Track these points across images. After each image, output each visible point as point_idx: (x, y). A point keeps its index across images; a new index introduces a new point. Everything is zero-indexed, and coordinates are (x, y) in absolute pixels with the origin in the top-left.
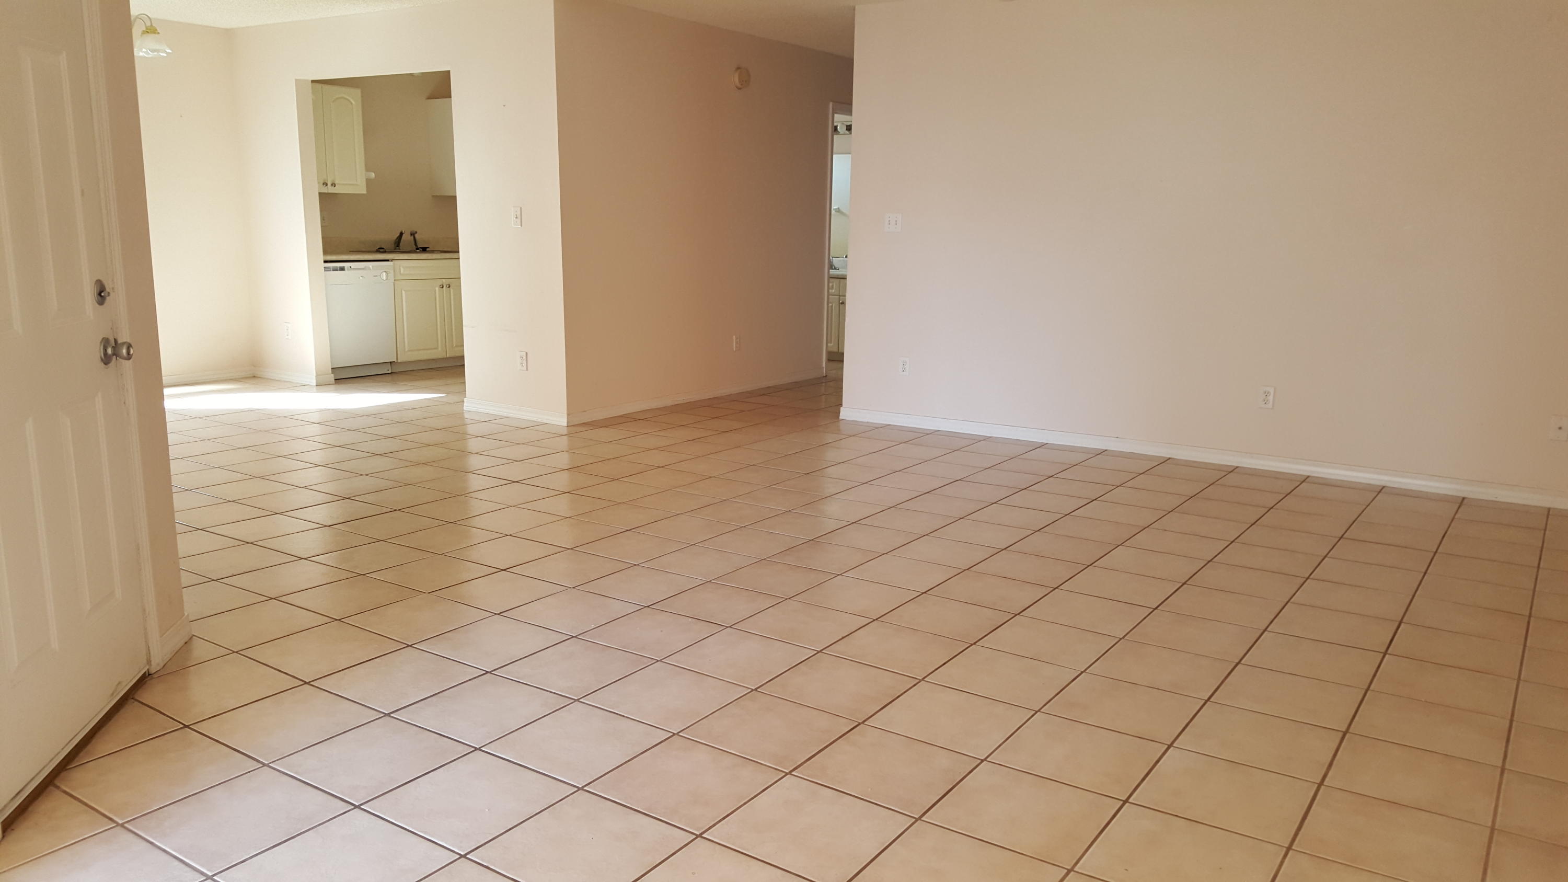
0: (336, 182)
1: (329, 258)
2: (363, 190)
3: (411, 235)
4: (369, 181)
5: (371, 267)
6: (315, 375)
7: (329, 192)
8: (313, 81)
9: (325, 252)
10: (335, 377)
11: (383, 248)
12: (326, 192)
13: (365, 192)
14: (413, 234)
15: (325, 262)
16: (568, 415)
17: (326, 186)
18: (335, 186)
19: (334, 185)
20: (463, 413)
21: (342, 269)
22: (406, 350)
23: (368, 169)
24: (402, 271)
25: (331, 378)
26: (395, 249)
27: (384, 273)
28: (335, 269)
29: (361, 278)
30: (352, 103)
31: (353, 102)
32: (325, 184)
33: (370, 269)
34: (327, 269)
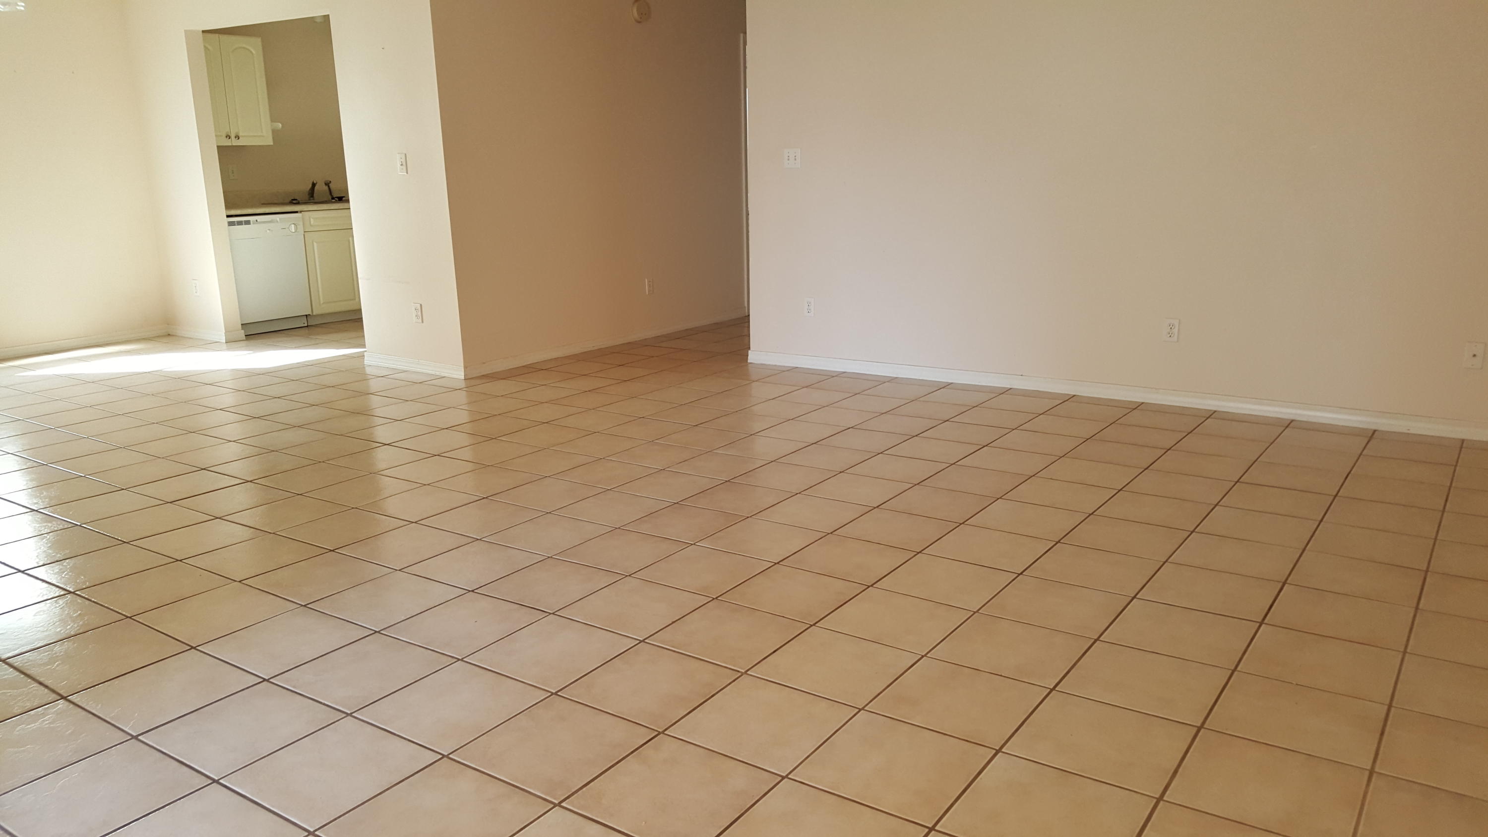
0: (241, 134)
1: (233, 212)
2: (270, 142)
3: (326, 184)
4: (274, 132)
5: (278, 219)
6: (224, 331)
7: (234, 144)
8: (203, 32)
9: (228, 207)
10: (245, 332)
11: (296, 200)
12: (230, 144)
13: (272, 144)
14: (327, 184)
15: (228, 216)
16: (465, 367)
17: (229, 138)
18: (238, 139)
19: (237, 137)
20: (364, 368)
21: (248, 223)
22: (322, 302)
23: (273, 120)
24: (312, 223)
25: (242, 334)
26: (310, 200)
27: (293, 225)
28: (240, 223)
29: (268, 231)
30: (251, 52)
31: (254, 52)
32: (228, 137)
33: (277, 222)
34: (231, 224)
